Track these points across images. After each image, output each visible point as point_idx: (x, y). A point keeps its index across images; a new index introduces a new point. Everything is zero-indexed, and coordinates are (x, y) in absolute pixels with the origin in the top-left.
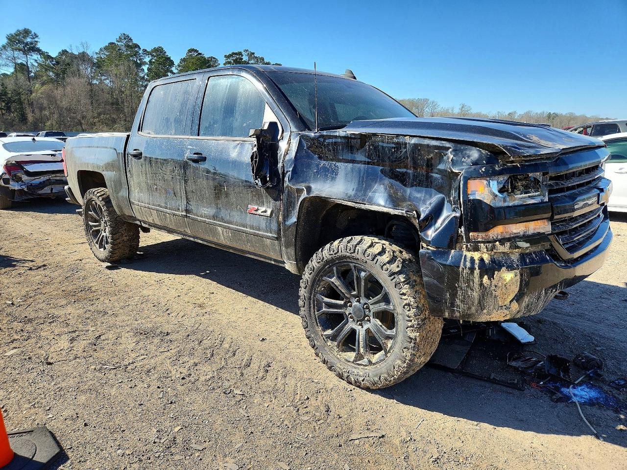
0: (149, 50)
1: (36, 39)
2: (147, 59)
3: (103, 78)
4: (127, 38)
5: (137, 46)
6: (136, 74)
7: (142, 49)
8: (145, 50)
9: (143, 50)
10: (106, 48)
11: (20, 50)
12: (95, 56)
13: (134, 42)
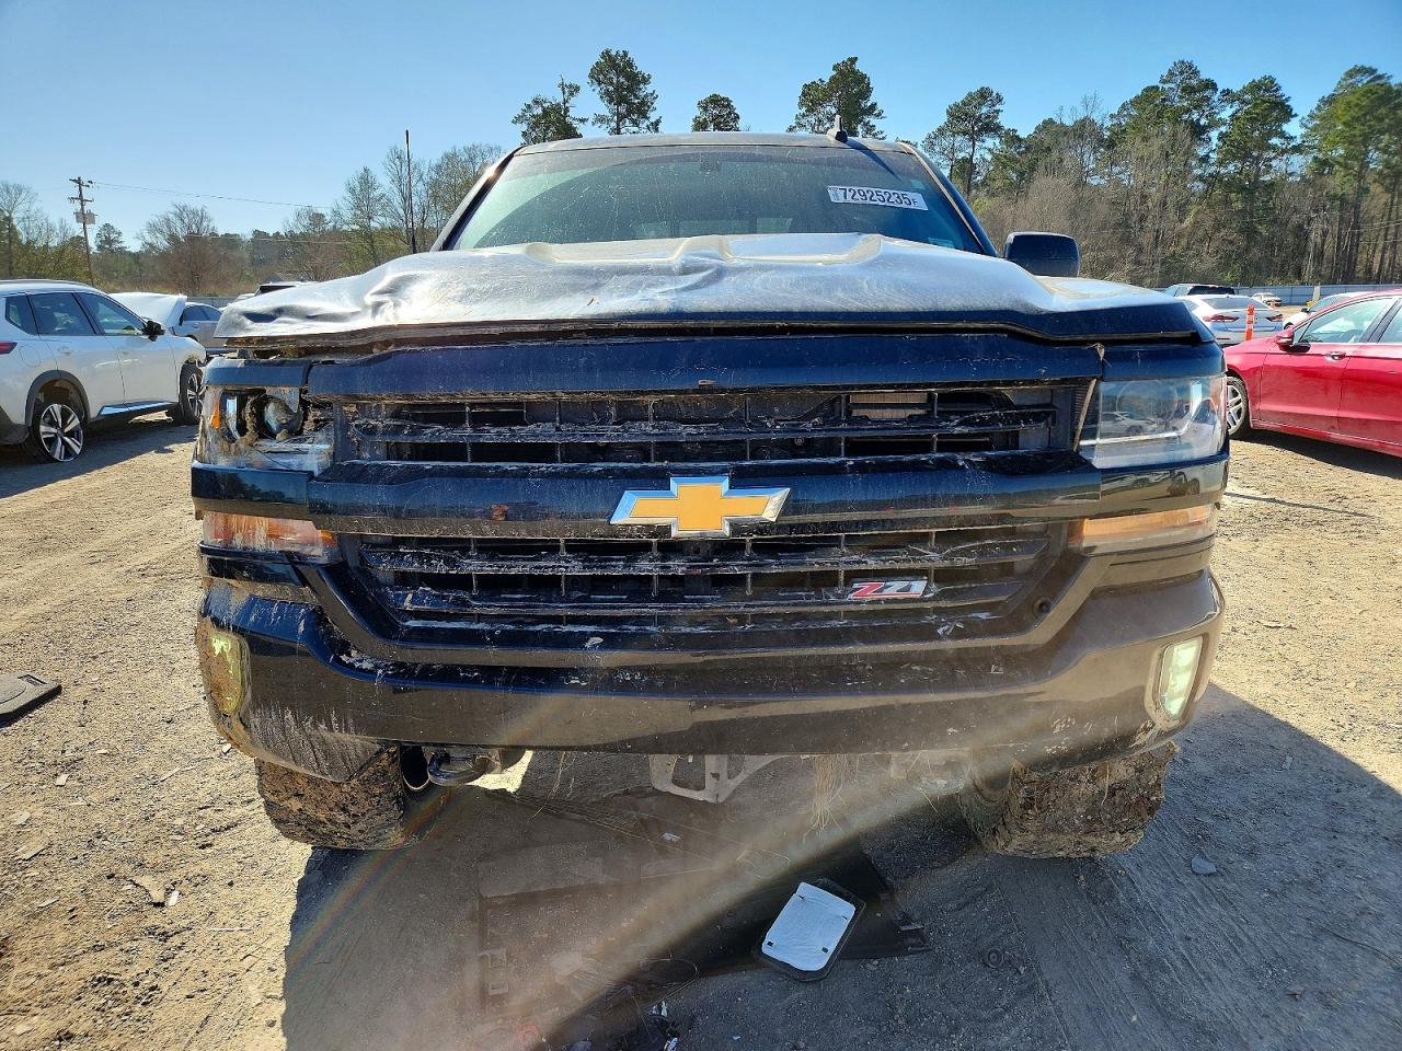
0: (1236, 88)
1: (997, 107)
2: (1226, 114)
3: (1116, 170)
4: (1188, 69)
5: (1211, 85)
6: (1189, 153)
7: (1220, 90)
8: (1227, 92)
9: (1224, 91)
10: (1136, 102)
11: (965, 133)
12: (1108, 123)
13: (1204, 76)
